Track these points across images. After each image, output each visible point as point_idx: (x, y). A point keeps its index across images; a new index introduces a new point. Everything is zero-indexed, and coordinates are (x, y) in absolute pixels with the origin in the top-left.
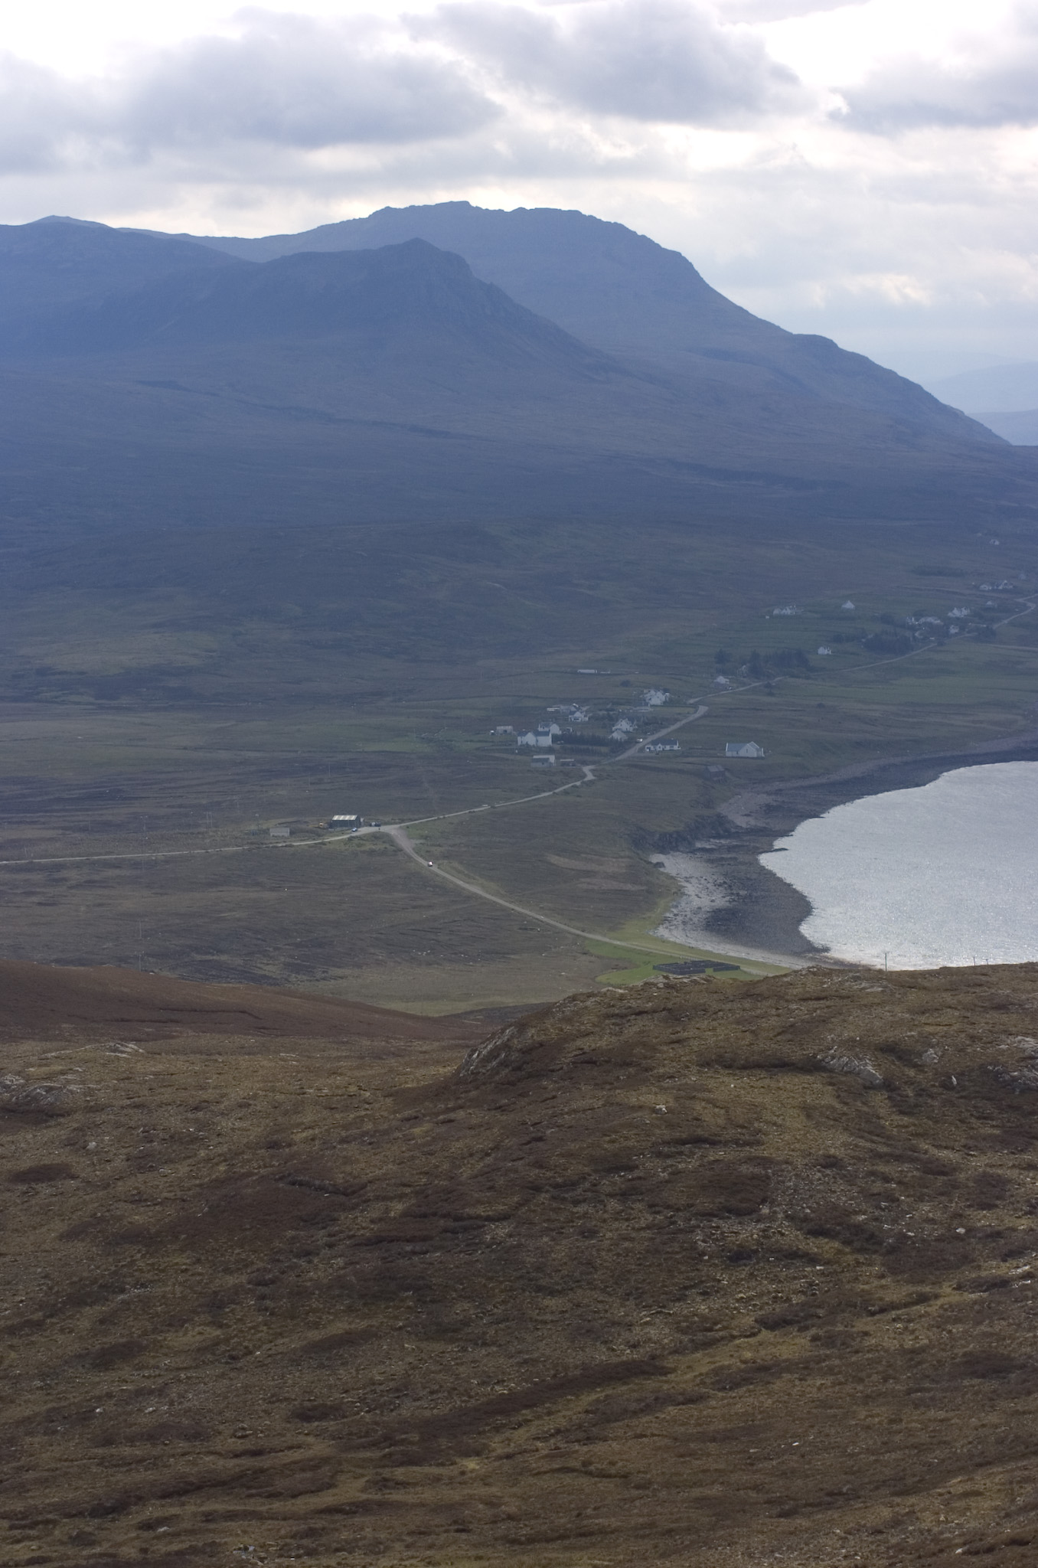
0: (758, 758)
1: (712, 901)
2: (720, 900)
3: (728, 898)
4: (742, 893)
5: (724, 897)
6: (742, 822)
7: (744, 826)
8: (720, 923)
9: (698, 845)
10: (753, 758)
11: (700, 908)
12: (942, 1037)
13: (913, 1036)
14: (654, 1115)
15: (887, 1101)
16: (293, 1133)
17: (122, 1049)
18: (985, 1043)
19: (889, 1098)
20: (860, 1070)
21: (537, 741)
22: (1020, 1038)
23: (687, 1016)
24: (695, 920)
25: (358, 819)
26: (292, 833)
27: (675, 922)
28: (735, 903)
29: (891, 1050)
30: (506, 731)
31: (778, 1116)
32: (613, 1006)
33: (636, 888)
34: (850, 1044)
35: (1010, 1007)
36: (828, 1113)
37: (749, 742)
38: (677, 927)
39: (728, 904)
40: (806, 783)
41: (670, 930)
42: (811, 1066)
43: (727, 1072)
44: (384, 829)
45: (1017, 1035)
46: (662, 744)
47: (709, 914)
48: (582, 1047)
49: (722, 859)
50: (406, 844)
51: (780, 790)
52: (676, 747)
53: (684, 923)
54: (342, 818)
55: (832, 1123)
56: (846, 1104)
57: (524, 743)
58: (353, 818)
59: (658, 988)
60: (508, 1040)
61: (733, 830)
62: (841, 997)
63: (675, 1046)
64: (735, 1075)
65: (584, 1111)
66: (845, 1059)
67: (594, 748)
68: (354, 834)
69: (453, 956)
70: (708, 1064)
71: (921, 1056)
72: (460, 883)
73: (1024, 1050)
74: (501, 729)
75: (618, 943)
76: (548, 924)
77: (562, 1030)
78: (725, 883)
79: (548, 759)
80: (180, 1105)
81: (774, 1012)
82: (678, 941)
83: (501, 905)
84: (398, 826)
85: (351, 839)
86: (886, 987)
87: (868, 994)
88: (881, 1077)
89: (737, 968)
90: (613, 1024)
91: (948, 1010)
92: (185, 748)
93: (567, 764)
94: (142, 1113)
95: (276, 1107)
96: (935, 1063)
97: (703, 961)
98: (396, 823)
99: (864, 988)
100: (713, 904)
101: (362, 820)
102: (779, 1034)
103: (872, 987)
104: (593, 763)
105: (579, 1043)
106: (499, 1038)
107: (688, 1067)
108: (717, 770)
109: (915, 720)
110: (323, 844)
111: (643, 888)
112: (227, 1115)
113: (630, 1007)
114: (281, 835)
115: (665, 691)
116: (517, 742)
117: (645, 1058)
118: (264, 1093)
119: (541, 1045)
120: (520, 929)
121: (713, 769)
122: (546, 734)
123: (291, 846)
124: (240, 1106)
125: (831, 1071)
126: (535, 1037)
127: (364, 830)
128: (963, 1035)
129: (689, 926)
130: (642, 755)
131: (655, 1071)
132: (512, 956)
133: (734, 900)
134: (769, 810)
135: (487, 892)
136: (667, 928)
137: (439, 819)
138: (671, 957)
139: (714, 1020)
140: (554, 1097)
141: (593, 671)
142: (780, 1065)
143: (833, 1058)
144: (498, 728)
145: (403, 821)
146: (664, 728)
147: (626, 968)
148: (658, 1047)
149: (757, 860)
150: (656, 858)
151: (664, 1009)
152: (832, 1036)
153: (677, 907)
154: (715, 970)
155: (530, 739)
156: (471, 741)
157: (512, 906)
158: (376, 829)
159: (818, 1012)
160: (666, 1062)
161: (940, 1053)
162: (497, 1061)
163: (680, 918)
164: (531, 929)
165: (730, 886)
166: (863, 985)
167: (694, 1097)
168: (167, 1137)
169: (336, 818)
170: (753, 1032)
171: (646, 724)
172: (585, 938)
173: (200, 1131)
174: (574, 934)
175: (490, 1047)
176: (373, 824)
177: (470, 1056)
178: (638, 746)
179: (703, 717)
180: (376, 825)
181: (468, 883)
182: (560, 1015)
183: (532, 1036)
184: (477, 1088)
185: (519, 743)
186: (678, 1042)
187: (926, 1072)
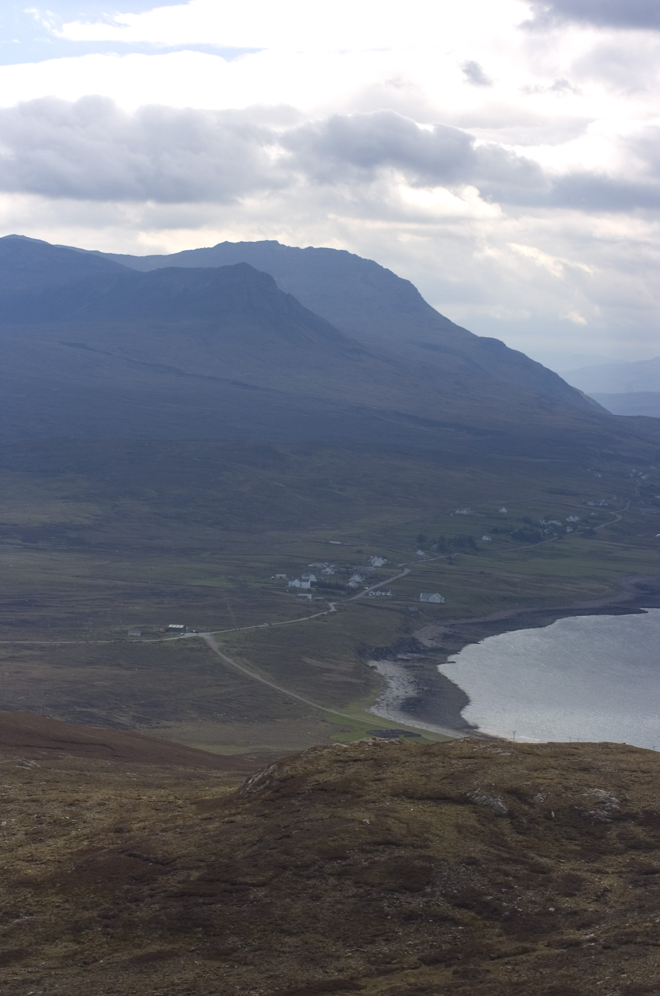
0: (441, 604)
1: (406, 692)
2: (412, 692)
3: (416, 691)
4: (426, 688)
5: (414, 690)
6: (428, 643)
7: (429, 646)
8: (410, 706)
9: (399, 656)
10: (437, 604)
11: (398, 696)
12: (547, 786)
13: (528, 785)
14: (361, 826)
15: (509, 825)
16: (131, 824)
17: (27, 764)
18: (574, 792)
19: (511, 823)
20: (494, 804)
21: (301, 585)
22: (596, 789)
23: (386, 764)
24: (395, 704)
25: (184, 627)
26: (142, 634)
27: (382, 705)
28: (420, 694)
29: (514, 793)
30: (281, 577)
31: (440, 831)
32: (339, 755)
33: (358, 681)
34: (488, 788)
35: (591, 770)
36: (472, 830)
37: (435, 593)
38: (383, 708)
39: (416, 695)
40: (470, 621)
41: (379, 709)
42: (463, 800)
43: (409, 801)
44: (201, 635)
45: (594, 787)
46: (381, 592)
47: (402, 702)
48: (318, 780)
49: (414, 666)
50: (214, 645)
51: (454, 625)
52: (388, 594)
53: (388, 705)
54: (174, 626)
55: (474, 837)
56: (483, 825)
57: (293, 585)
58: (182, 626)
59: (369, 745)
60: (272, 773)
61: (422, 648)
62: (484, 758)
63: (378, 782)
64: (414, 803)
65: (317, 820)
66: (485, 797)
67: (337, 591)
68: (181, 637)
69: (240, 718)
70: (397, 795)
71: (533, 797)
72: (247, 672)
73: (598, 798)
74: (278, 576)
75: (345, 715)
76: (301, 701)
77: (306, 768)
78: (415, 681)
79: (307, 596)
80: (61, 802)
81: (441, 764)
82: (383, 716)
83: (272, 687)
84: (210, 633)
85: (179, 640)
86: (513, 753)
87: (502, 756)
88: (506, 810)
89: (420, 736)
90: (339, 767)
91: (552, 769)
92: (78, 576)
93: (319, 600)
94: (37, 805)
95: (122, 807)
96: (542, 803)
97: (398, 730)
98: (208, 632)
99: (499, 753)
100: (407, 694)
101: (187, 628)
102: (444, 779)
103: (504, 752)
104: (335, 601)
105: (316, 777)
106: (266, 771)
107: (384, 796)
108: (414, 610)
109: (542, 585)
110: (162, 642)
111: (364, 681)
112: (91, 810)
113: (350, 756)
114: (135, 634)
115: (384, 558)
116: (288, 585)
117: (358, 789)
118: (115, 797)
119: (293, 777)
120: (284, 703)
121: (411, 609)
122: (307, 581)
123: (141, 642)
124: (99, 805)
125: (475, 804)
126: (289, 772)
127: (188, 635)
128: (560, 786)
129: (390, 708)
130: (366, 597)
131: (364, 798)
132: (277, 720)
133: (420, 693)
134: (446, 637)
135: (263, 678)
136: (376, 708)
137: (236, 630)
138: (378, 726)
139: (403, 767)
140: (299, 811)
141: (339, 543)
142: (442, 798)
143: (477, 795)
144: (277, 575)
145: (213, 630)
146: (381, 581)
147: (349, 732)
148: (366, 782)
149: (436, 669)
150: (372, 663)
151: (372, 759)
152: (477, 782)
153: (383, 695)
154: (405, 736)
155: (296, 583)
156: (259, 582)
157: (279, 688)
158: (195, 634)
159: (469, 766)
160: (371, 792)
161: (545, 797)
162: (264, 785)
163: (385, 702)
164: (290, 703)
165: (418, 684)
166: (499, 751)
167: (387, 816)
168: (52, 821)
169: (171, 626)
170: (427, 776)
171: (371, 578)
172: (324, 711)
173: (73, 819)
174: (317, 708)
175: (260, 776)
176: (194, 631)
177: (247, 781)
178: (364, 592)
179: (408, 575)
180: (196, 632)
181: (252, 672)
182: (305, 759)
183: (287, 771)
184: (250, 802)
185: (289, 586)
186: (379, 780)
187: (535, 808)
